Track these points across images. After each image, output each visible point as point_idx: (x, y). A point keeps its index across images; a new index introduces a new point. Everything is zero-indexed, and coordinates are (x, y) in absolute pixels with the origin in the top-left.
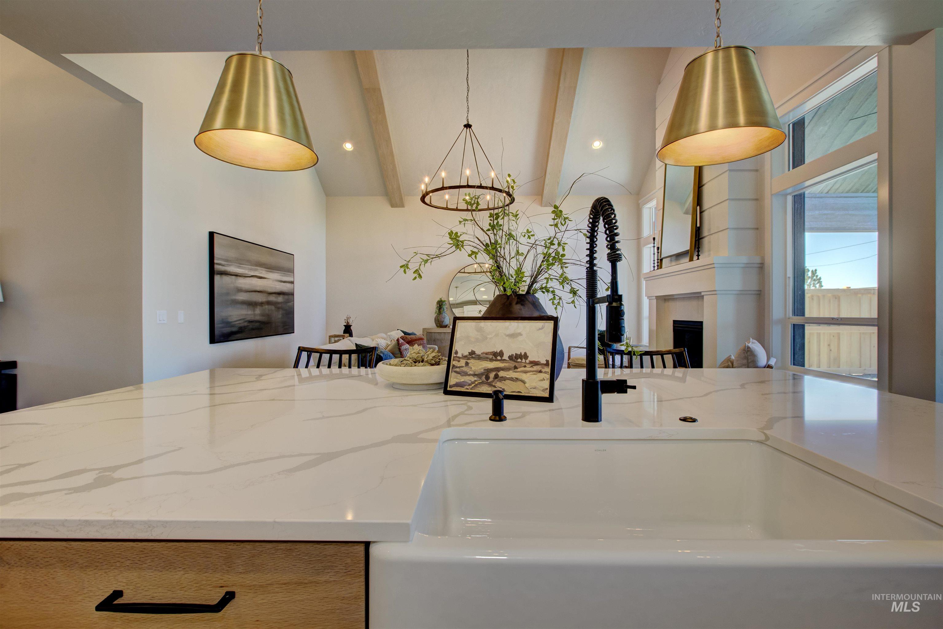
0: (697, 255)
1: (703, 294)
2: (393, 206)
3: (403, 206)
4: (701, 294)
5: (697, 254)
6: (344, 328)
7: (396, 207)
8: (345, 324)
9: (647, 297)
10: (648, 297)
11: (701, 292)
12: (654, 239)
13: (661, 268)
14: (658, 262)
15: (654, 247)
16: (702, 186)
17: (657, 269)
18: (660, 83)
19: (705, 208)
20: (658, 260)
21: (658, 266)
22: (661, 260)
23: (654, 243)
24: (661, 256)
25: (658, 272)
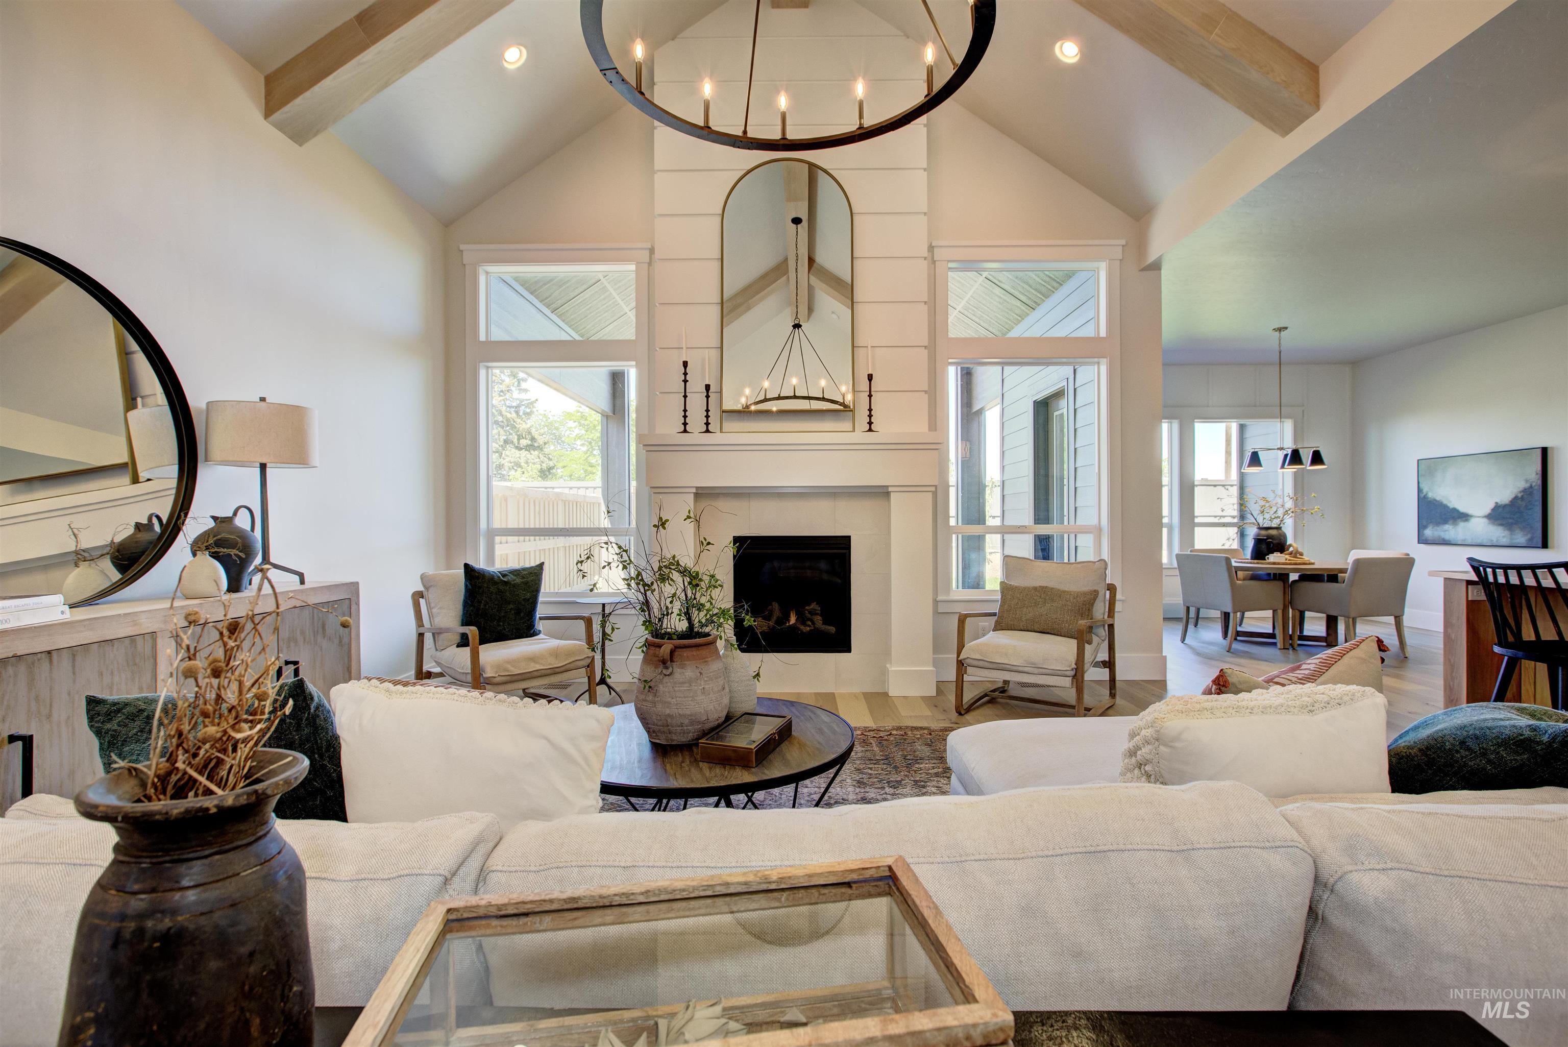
0: (867, 423)
1: (889, 490)
4: (886, 489)
11: (888, 486)
12: (685, 364)
13: (721, 430)
14: (707, 417)
15: (685, 381)
16: (858, 303)
17: (708, 431)
18: (674, 39)
19: (869, 343)
20: (707, 411)
21: (707, 424)
22: (721, 413)
23: (685, 374)
24: (721, 406)
25: (719, 437)
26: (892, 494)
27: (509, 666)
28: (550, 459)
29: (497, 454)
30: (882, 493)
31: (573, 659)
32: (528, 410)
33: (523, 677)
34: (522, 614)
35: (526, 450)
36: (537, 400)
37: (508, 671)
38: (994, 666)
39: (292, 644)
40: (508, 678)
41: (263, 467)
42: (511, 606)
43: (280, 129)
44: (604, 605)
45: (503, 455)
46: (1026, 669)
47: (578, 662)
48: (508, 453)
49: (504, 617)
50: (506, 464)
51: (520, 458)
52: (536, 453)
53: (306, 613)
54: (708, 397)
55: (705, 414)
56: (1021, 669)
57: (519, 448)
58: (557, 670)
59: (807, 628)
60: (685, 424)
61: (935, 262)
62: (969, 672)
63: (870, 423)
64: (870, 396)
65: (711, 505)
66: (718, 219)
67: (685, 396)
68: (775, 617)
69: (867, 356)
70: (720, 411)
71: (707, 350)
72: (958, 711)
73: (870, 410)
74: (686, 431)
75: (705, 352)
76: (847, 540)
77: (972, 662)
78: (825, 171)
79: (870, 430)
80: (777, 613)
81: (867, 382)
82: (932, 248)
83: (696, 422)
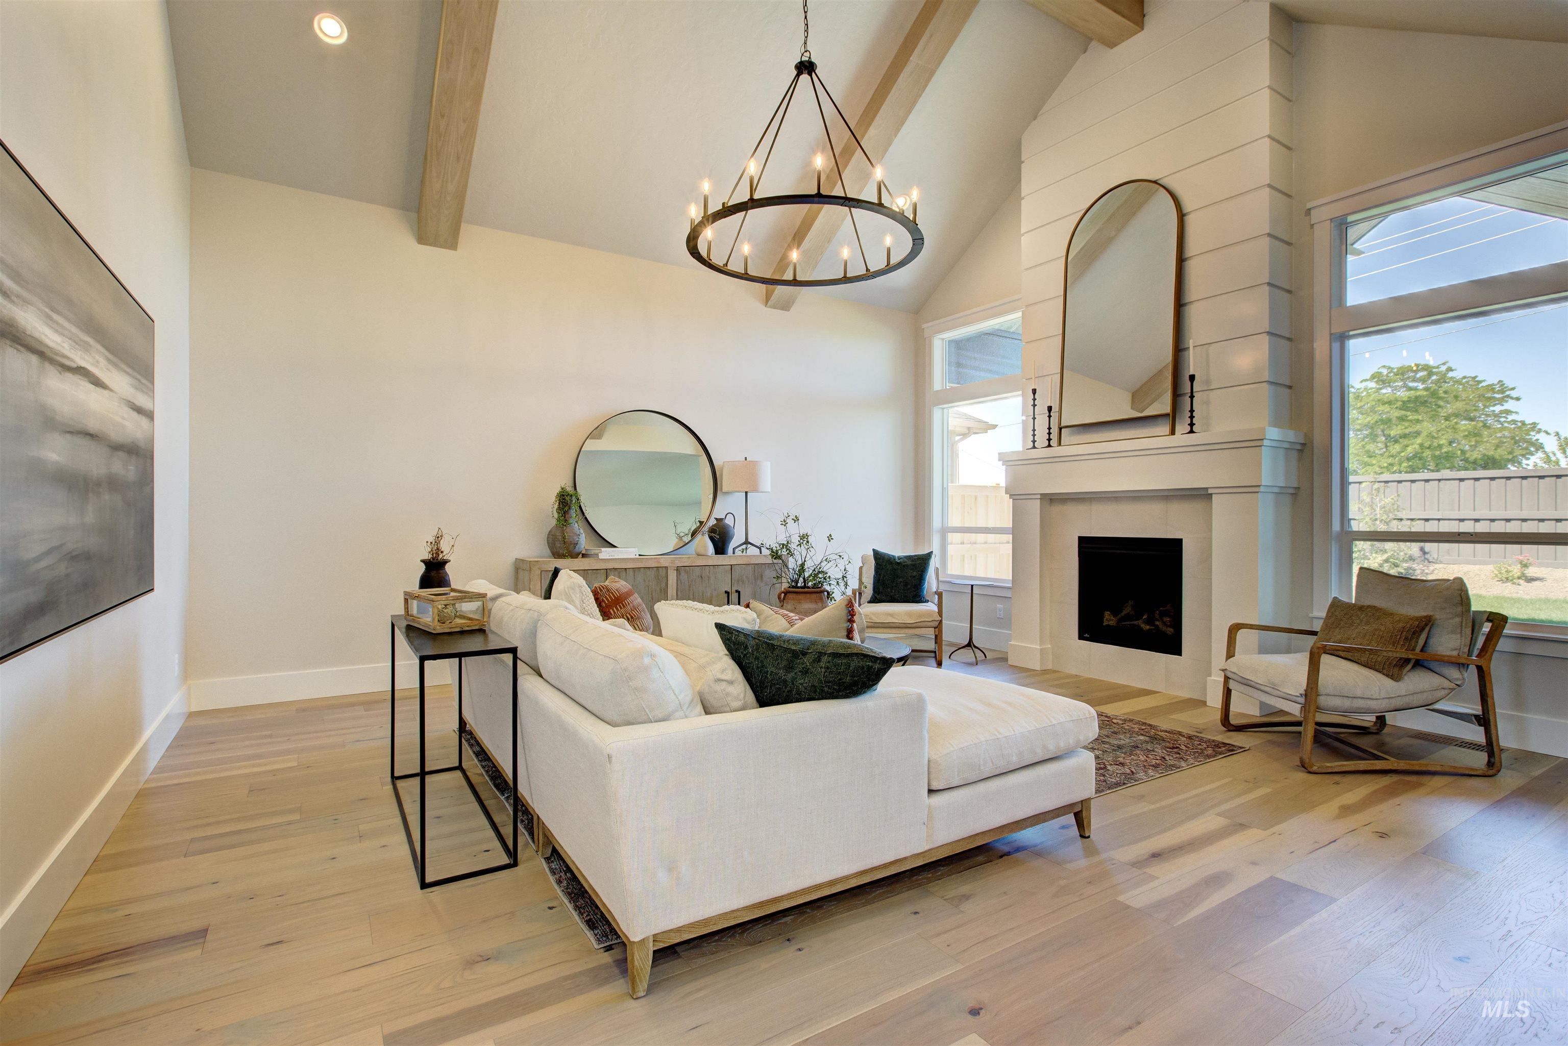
0: (1189, 425)
1: (1210, 491)
2: (422, 239)
3: (453, 246)
4: (1207, 491)
5: (1189, 422)
6: (423, 568)
7: (434, 244)
8: (427, 556)
9: (1008, 495)
10: (1010, 495)
11: (1207, 489)
12: (1034, 392)
13: (1060, 444)
14: (1049, 434)
15: (1034, 405)
16: (1185, 305)
17: (1049, 446)
18: (1035, 118)
19: (1191, 343)
20: (1049, 428)
21: (1049, 440)
22: (1060, 429)
23: (1034, 399)
24: (1060, 423)
25: (1056, 451)
26: (1213, 495)
27: (874, 618)
30: (1202, 495)
31: (923, 620)
33: (883, 625)
34: (909, 587)
37: (872, 620)
38: (1245, 682)
39: (740, 583)
40: (872, 624)
41: (746, 493)
42: (901, 580)
43: (775, 308)
44: (972, 586)
46: (1266, 689)
47: (926, 623)
49: (896, 586)
53: (750, 568)
54: (1050, 416)
55: (1048, 431)
56: (1262, 688)
58: (909, 625)
59: (1148, 627)
60: (1034, 441)
61: (1312, 226)
62: (1232, 685)
63: (1192, 425)
64: (1192, 397)
65: (1056, 509)
66: (1063, 259)
67: (1034, 418)
68: (1124, 613)
69: (1189, 358)
70: (1059, 427)
71: (1051, 376)
72: (1224, 725)
73: (1192, 411)
74: (1034, 447)
75: (1049, 378)
76: (1178, 543)
77: (1229, 675)
78: (1155, 182)
79: (1192, 431)
80: (1127, 610)
81: (1189, 383)
82: (1308, 212)
83: (1042, 440)
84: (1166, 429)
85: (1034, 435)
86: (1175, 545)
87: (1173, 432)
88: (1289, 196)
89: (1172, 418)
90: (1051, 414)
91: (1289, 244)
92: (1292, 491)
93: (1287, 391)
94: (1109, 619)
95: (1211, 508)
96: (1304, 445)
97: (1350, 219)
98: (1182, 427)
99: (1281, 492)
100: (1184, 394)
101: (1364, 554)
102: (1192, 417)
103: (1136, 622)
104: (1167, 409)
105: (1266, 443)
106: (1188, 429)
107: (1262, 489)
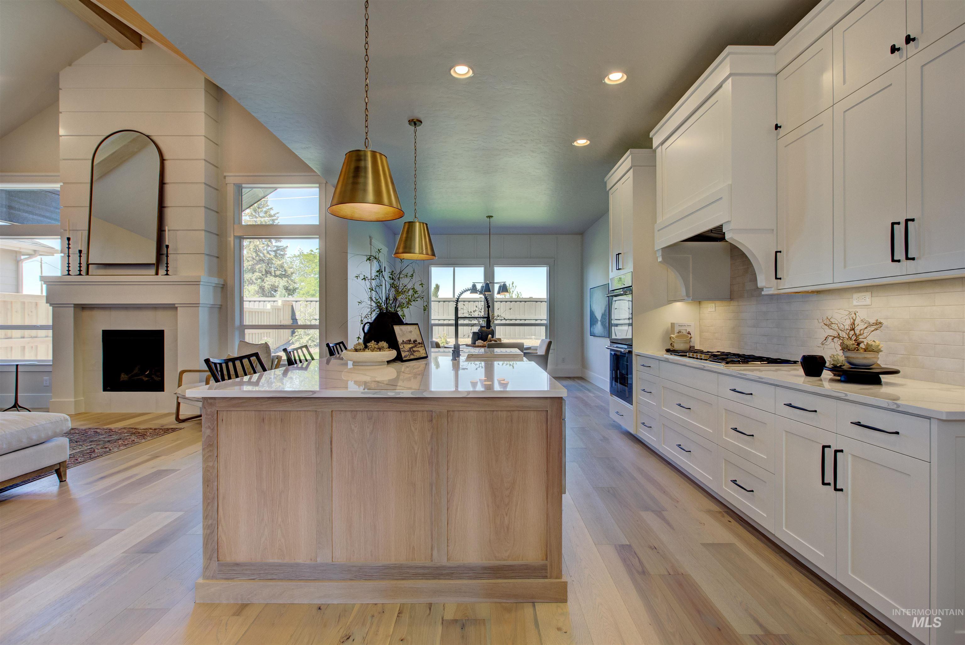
0: (165, 271)
1: (176, 306)
5: (166, 269)
9: (49, 304)
11: (175, 304)
12: (69, 239)
13: (87, 274)
14: (80, 267)
15: (69, 248)
16: (164, 207)
17: (80, 274)
18: (70, 65)
19: (167, 228)
20: (80, 264)
21: (80, 271)
22: (88, 265)
23: (69, 244)
24: (88, 261)
25: (84, 278)
26: (178, 308)
28: (295, 283)
29: (260, 280)
30: (172, 307)
32: (282, 253)
35: (280, 277)
36: (287, 247)
44: (17, 366)
45: (265, 281)
48: (267, 279)
50: (266, 286)
51: (275, 282)
52: (286, 279)
54: (80, 256)
57: (276, 276)
59: (147, 379)
60: (69, 271)
61: (226, 184)
62: (180, 400)
63: (167, 271)
64: (167, 256)
65: (86, 313)
66: (90, 161)
67: (69, 256)
68: (135, 372)
69: (165, 235)
70: (87, 264)
71: (82, 231)
72: (176, 420)
73: (167, 264)
74: (69, 274)
75: (80, 232)
76: (161, 333)
77: (179, 396)
78: (148, 136)
79: (167, 274)
80: (136, 371)
81: (166, 249)
82: (225, 177)
83: (74, 269)
84: (153, 271)
85: (69, 267)
86: (161, 334)
87: (157, 274)
88: (217, 167)
89: (157, 265)
90: (82, 255)
91: (217, 190)
92: (219, 306)
93: (215, 259)
94: (124, 377)
95: (177, 314)
96: (223, 285)
97: (244, 186)
98: (162, 271)
99: (212, 307)
100: (163, 254)
101: (301, 336)
102: (167, 267)
103: (140, 377)
104: (154, 261)
105: (201, 283)
106: (165, 273)
107: (200, 305)
